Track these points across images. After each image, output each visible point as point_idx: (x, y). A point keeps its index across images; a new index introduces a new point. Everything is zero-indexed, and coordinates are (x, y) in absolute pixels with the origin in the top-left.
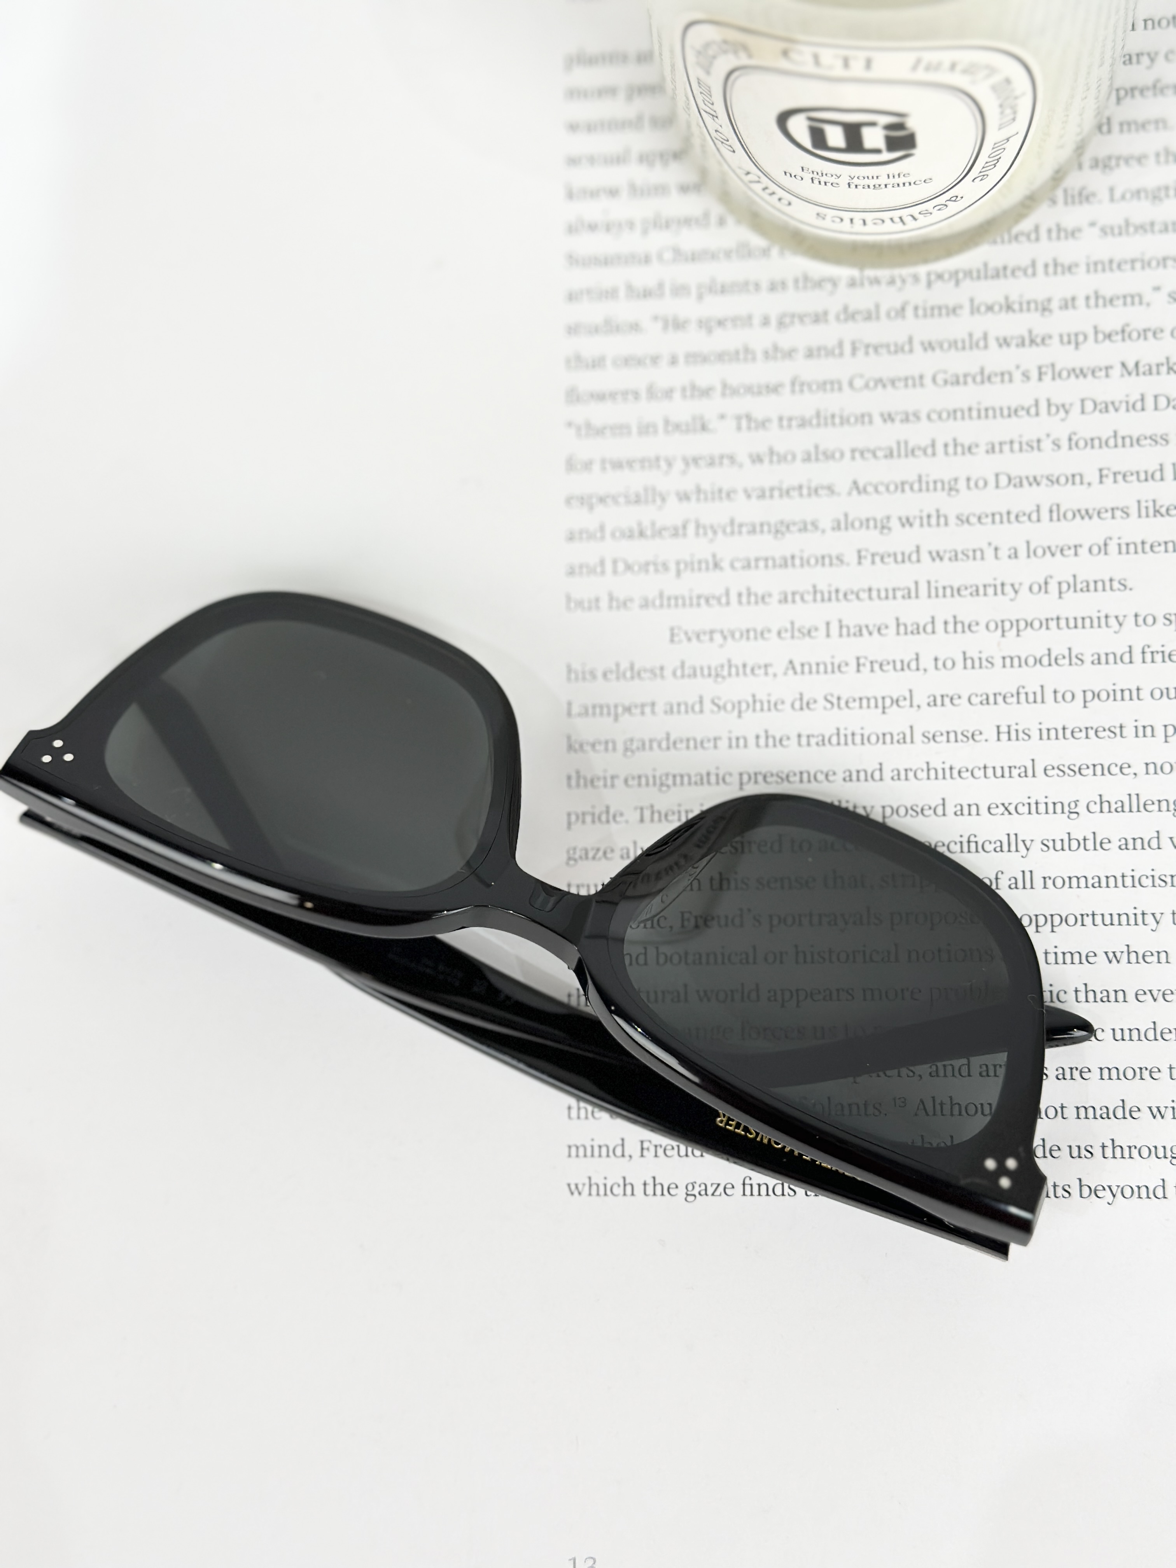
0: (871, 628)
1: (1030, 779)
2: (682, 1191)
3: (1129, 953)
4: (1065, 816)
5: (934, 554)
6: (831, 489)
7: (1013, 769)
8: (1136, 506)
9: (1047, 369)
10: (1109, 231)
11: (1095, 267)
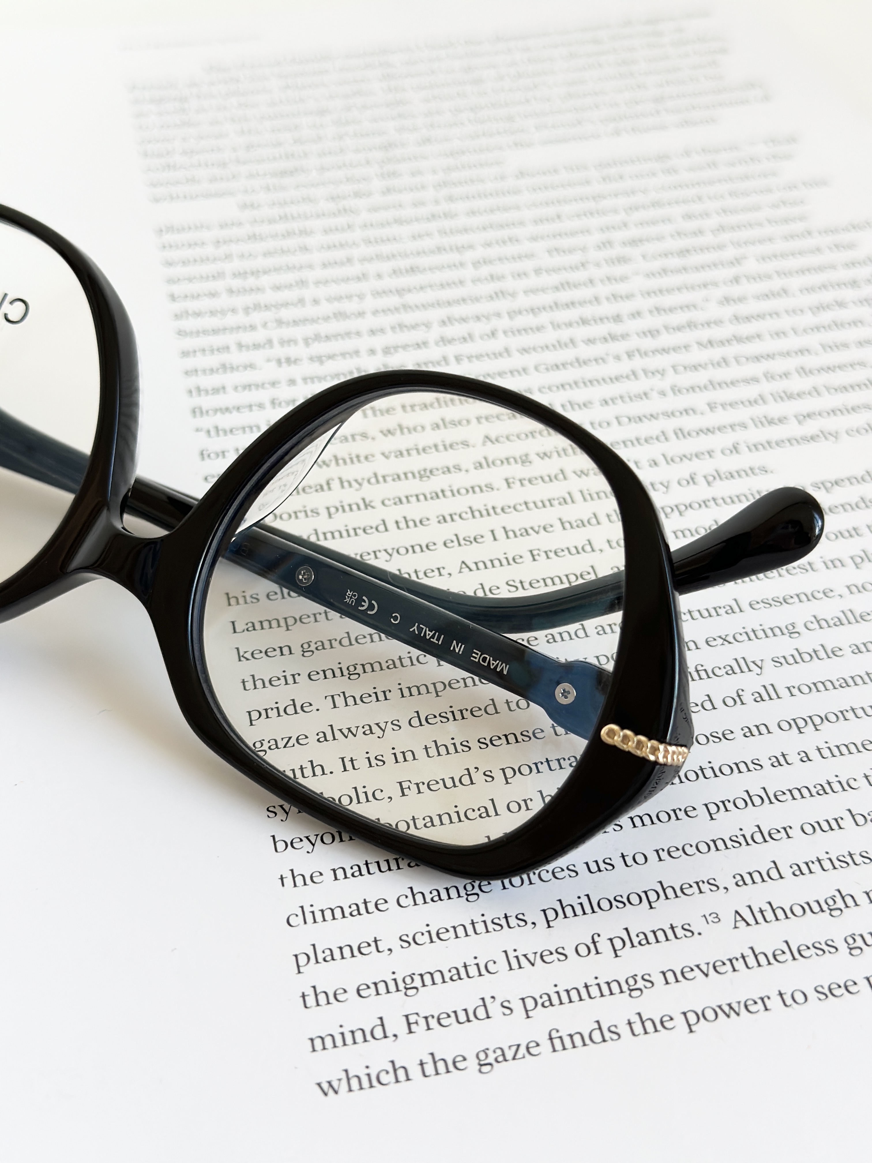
0: (536, 529)
1: (739, 614)
2: (472, 1063)
6: (465, 444)
7: (718, 609)
8: (751, 422)
9: (633, 352)
10: (651, 275)
11: (649, 294)
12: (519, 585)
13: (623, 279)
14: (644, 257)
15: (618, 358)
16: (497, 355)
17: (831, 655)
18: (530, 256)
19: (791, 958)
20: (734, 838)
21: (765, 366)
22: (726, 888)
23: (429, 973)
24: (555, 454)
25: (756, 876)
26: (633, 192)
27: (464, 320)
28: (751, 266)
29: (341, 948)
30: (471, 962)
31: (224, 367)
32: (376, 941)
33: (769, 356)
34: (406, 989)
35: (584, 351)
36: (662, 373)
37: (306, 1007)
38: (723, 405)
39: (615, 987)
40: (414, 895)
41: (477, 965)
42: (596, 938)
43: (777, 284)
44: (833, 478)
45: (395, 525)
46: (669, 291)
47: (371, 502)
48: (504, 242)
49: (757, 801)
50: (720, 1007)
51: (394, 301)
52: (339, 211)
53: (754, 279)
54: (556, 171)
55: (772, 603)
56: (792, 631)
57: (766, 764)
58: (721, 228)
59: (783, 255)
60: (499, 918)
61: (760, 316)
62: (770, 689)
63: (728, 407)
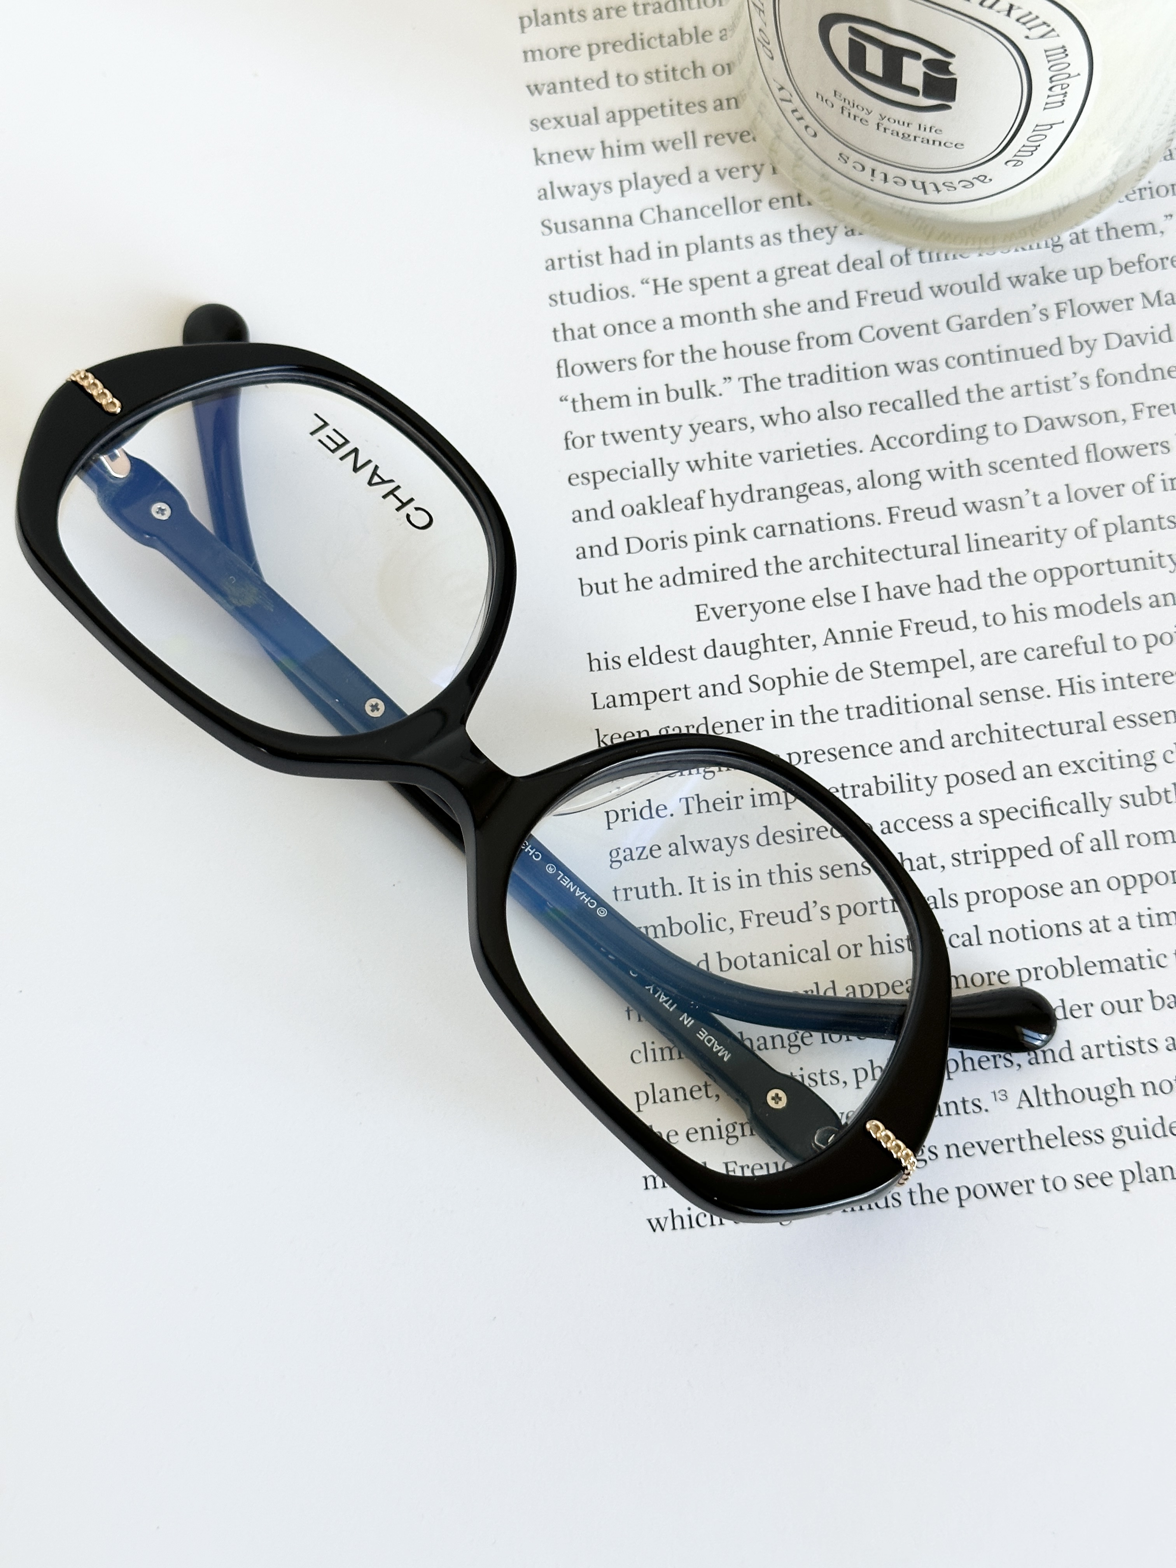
0: (912, 590)
4: (1142, 769)
5: (970, 506)
6: (852, 447)
7: (1080, 724)
12: (883, 669)
15: (1044, 313)
19: (1062, 1144)
24: (949, 475)
29: (676, 1090)
31: (593, 292)
34: (727, 1136)
35: (1008, 298)
36: (1092, 345)
38: (1151, 409)
45: (765, 569)
47: (742, 530)
49: (1067, 971)
50: (990, 1186)
55: (1138, 721)
56: (1149, 762)
57: (1086, 927)
62: (1110, 836)
63: (1156, 413)
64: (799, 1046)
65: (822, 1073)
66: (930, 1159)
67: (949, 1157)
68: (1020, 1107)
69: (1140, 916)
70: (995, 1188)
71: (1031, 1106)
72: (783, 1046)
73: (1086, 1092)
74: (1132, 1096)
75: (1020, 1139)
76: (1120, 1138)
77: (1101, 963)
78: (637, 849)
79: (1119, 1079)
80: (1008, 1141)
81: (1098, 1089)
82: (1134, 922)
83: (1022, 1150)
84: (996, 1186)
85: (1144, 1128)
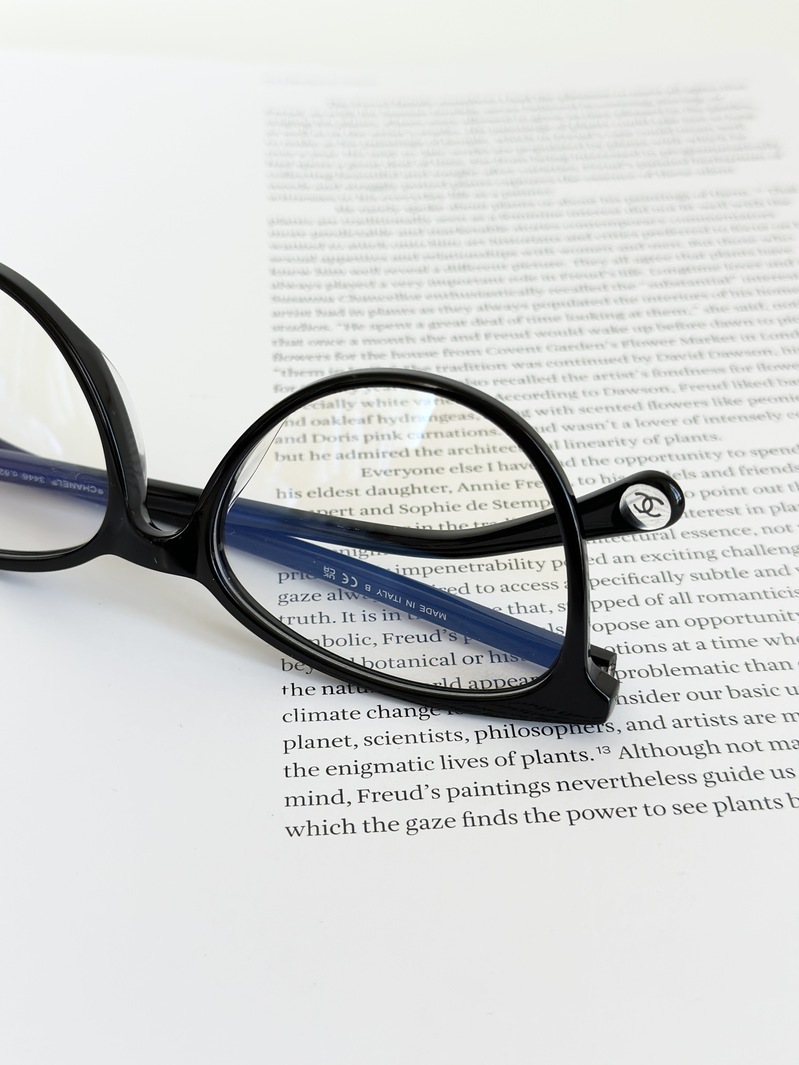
0: (524, 465)
2: (403, 827)
3: (784, 639)
4: (706, 560)
5: (566, 427)
8: (712, 401)
9: (628, 342)
10: (654, 285)
11: (649, 299)
12: (503, 505)
13: (631, 287)
14: (651, 271)
15: (615, 345)
16: (518, 336)
17: (738, 575)
18: (559, 264)
19: (659, 783)
20: (633, 697)
21: (733, 360)
22: (620, 731)
23: (383, 764)
24: (550, 413)
25: (645, 725)
26: (653, 222)
27: (498, 308)
28: (738, 284)
29: (320, 740)
30: (414, 760)
31: (304, 327)
32: (346, 738)
33: (738, 354)
34: (363, 772)
35: (588, 338)
36: (648, 359)
37: (287, 776)
38: (692, 388)
39: (520, 789)
40: (380, 711)
41: (419, 763)
42: (513, 754)
43: (755, 299)
44: (768, 449)
45: (415, 453)
46: (667, 298)
47: (399, 435)
48: (541, 252)
49: (657, 673)
50: (597, 810)
51: (446, 289)
52: (414, 220)
53: (738, 294)
54: (593, 201)
55: (700, 534)
56: (711, 556)
57: (670, 647)
58: (720, 254)
59: (765, 278)
60: (442, 734)
61: (737, 323)
62: (685, 596)
63: (696, 389)
64: (429, 716)
65: (447, 733)
66: (543, 791)
67: (560, 790)
68: (621, 758)
69: (713, 642)
70: (602, 812)
71: (631, 757)
72: (415, 715)
73: (679, 750)
74: (718, 752)
75: (622, 779)
76: (711, 780)
77: (684, 669)
78: (302, 595)
79: (707, 741)
80: (612, 780)
81: (689, 747)
82: (709, 645)
83: (624, 786)
84: (603, 811)
85: (731, 774)
